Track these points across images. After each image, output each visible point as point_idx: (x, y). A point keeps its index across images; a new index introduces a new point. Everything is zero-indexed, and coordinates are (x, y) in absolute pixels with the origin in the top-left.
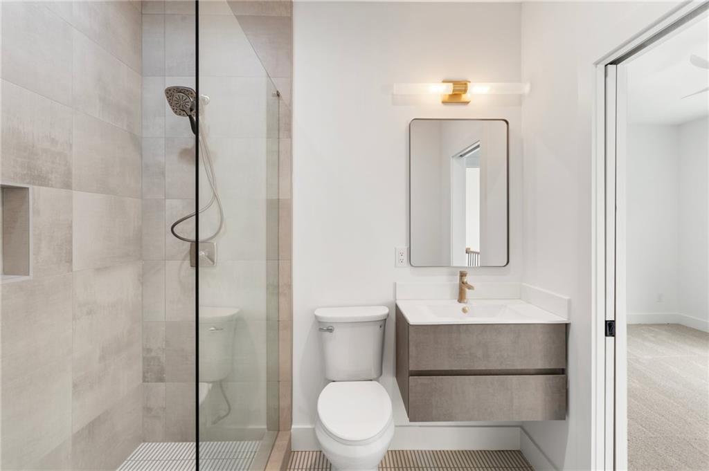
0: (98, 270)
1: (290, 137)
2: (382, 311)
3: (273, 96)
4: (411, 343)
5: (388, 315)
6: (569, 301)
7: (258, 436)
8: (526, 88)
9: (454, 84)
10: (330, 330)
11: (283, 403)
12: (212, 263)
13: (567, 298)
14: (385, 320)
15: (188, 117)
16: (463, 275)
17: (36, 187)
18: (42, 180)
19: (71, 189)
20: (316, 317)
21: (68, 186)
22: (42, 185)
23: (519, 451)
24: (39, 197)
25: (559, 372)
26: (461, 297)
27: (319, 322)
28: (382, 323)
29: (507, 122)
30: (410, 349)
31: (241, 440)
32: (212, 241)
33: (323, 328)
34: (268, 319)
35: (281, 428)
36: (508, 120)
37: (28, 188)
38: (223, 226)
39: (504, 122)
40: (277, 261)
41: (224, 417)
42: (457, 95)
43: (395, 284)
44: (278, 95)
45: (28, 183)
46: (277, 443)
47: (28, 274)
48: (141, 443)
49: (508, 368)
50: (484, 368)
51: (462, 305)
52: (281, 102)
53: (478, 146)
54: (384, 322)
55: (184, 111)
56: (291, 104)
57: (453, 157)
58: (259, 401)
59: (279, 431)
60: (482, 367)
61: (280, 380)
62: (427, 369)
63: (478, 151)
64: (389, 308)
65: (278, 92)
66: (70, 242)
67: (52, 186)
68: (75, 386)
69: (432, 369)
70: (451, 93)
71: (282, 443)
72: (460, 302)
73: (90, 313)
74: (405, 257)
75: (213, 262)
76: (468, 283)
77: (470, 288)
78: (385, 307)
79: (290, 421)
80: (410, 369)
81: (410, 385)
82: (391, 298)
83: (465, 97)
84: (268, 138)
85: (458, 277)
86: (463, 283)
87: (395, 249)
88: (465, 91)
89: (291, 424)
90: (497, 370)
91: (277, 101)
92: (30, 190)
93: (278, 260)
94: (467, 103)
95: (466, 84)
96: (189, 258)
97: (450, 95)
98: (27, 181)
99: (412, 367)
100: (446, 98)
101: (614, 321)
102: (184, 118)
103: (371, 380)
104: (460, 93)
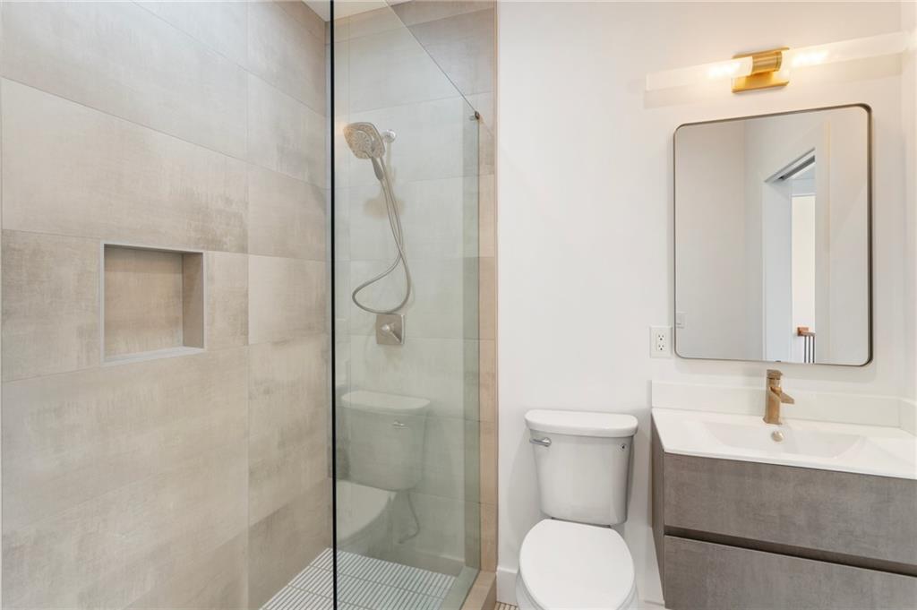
0: (276, 344)
1: (493, 172)
2: (629, 423)
3: (472, 120)
4: (667, 482)
5: (636, 430)
7: (453, 570)
9: (754, 58)
10: (546, 444)
11: (486, 533)
12: (398, 340)
14: (632, 437)
15: (370, 160)
16: (773, 377)
17: (210, 252)
18: (217, 245)
19: (247, 253)
20: (527, 423)
21: (243, 249)
22: (215, 250)
24: (213, 263)
26: (771, 415)
27: (532, 430)
28: (626, 442)
29: (868, 108)
30: (666, 490)
31: (433, 571)
32: (398, 313)
33: (538, 439)
34: (466, 419)
35: (483, 566)
36: (870, 105)
37: (201, 254)
38: (411, 292)
39: (864, 111)
40: (477, 341)
41: (415, 535)
42: (762, 74)
43: (650, 384)
44: (477, 117)
45: (203, 248)
46: (475, 586)
47: (202, 346)
48: (326, 547)
49: (864, 554)
50: (810, 546)
51: (773, 428)
52: (481, 126)
53: (812, 160)
54: (629, 441)
55: (365, 152)
56: (494, 127)
57: (766, 181)
58: (455, 524)
59: (480, 569)
60: (806, 543)
61: (482, 501)
62: (696, 529)
63: (814, 168)
64: (639, 421)
65: (476, 113)
66: (246, 312)
67: (227, 251)
68: (251, 473)
69: (707, 530)
70: (749, 73)
71: (482, 587)
72: (768, 422)
73: (267, 392)
74: (667, 342)
75: (400, 339)
76: (784, 391)
77: (789, 400)
78: (633, 417)
79: (495, 560)
80: (666, 524)
81: (665, 548)
82: (644, 405)
83: (776, 77)
84: (464, 176)
85: (764, 380)
86: (773, 390)
87: (650, 329)
88: (778, 65)
89: (497, 564)
90: (837, 554)
91: (476, 127)
92: (204, 255)
93: (479, 339)
94: (782, 85)
95: (778, 53)
96: (375, 332)
97: (747, 77)
98: (202, 245)
99: (669, 521)
100: (742, 84)
102: (365, 160)
104: (767, 70)
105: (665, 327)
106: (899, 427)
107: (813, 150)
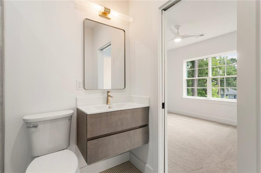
4: (88, 124)
5: (73, 113)
6: (149, 98)
8: (131, 20)
9: (105, 8)
10: (36, 127)
13: (149, 97)
14: (72, 116)
16: (108, 92)
20: (24, 120)
23: (129, 161)
25: (146, 126)
26: (107, 102)
27: (26, 123)
30: (88, 127)
33: (30, 126)
36: (125, 31)
39: (123, 31)
42: (105, 14)
43: (77, 98)
51: (108, 105)
53: (110, 45)
54: (70, 117)
57: (98, 50)
64: (73, 111)
74: (82, 85)
77: (112, 97)
80: (88, 138)
81: (88, 146)
83: (108, 16)
85: (106, 93)
86: (109, 96)
87: (76, 81)
88: (109, 12)
94: (109, 19)
97: (102, 12)
99: (89, 136)
100: (101, 14)
101: (164, 103)
103: (63, 150)
104: (107, 13)
105: (81, 80)
106: (129, 101)
107: (111, 42)
